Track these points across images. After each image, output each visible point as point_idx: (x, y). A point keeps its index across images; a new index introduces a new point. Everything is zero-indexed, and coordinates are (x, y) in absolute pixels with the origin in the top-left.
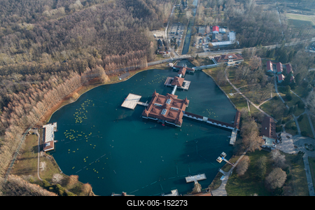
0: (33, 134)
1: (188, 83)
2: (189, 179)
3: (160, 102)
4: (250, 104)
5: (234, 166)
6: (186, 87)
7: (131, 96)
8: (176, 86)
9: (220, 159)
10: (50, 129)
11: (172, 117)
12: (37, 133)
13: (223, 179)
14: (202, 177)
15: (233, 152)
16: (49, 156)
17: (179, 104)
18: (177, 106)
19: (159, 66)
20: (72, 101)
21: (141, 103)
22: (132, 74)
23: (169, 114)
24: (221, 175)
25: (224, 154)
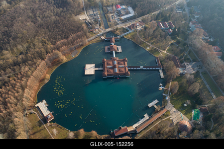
0: (31, 113)
1: (119, 47)
2: (150, 105)
3: (110, 65)
4: (161, 51)
5: (169, 89)
6: (120, 50)
7: (88, 66)
8: (114, 52)
9: (161, 88)
10: (43, 106)
11: (122, 72)
12: (34, 112)
13: (167, 98)
14: (156, 101)
15: (165, 82)
16: (53, 124)
17: (122, 63)
18: (121, 64)
19: (95, 40)
20: (46, 81)
21: (97, 69)
22: (80, 50)
23: (119, 71)
24: (165, 97)
25: (161, 84)
